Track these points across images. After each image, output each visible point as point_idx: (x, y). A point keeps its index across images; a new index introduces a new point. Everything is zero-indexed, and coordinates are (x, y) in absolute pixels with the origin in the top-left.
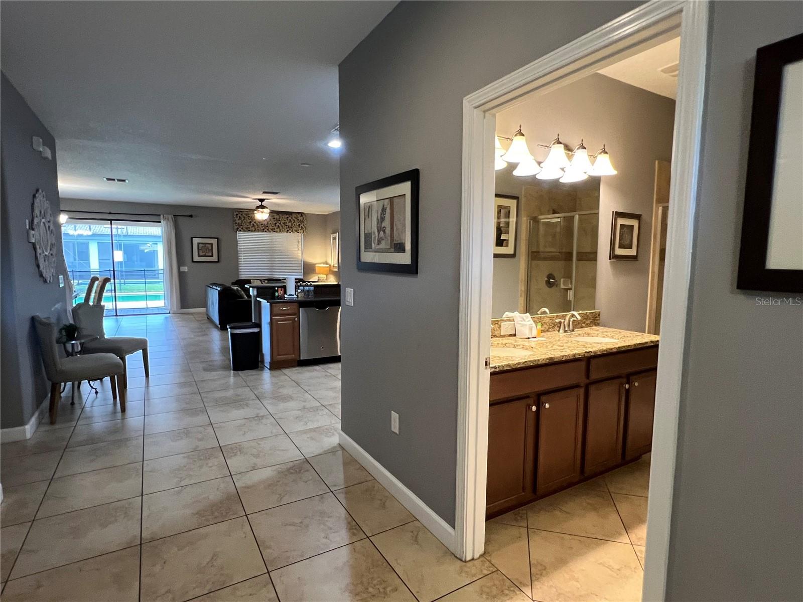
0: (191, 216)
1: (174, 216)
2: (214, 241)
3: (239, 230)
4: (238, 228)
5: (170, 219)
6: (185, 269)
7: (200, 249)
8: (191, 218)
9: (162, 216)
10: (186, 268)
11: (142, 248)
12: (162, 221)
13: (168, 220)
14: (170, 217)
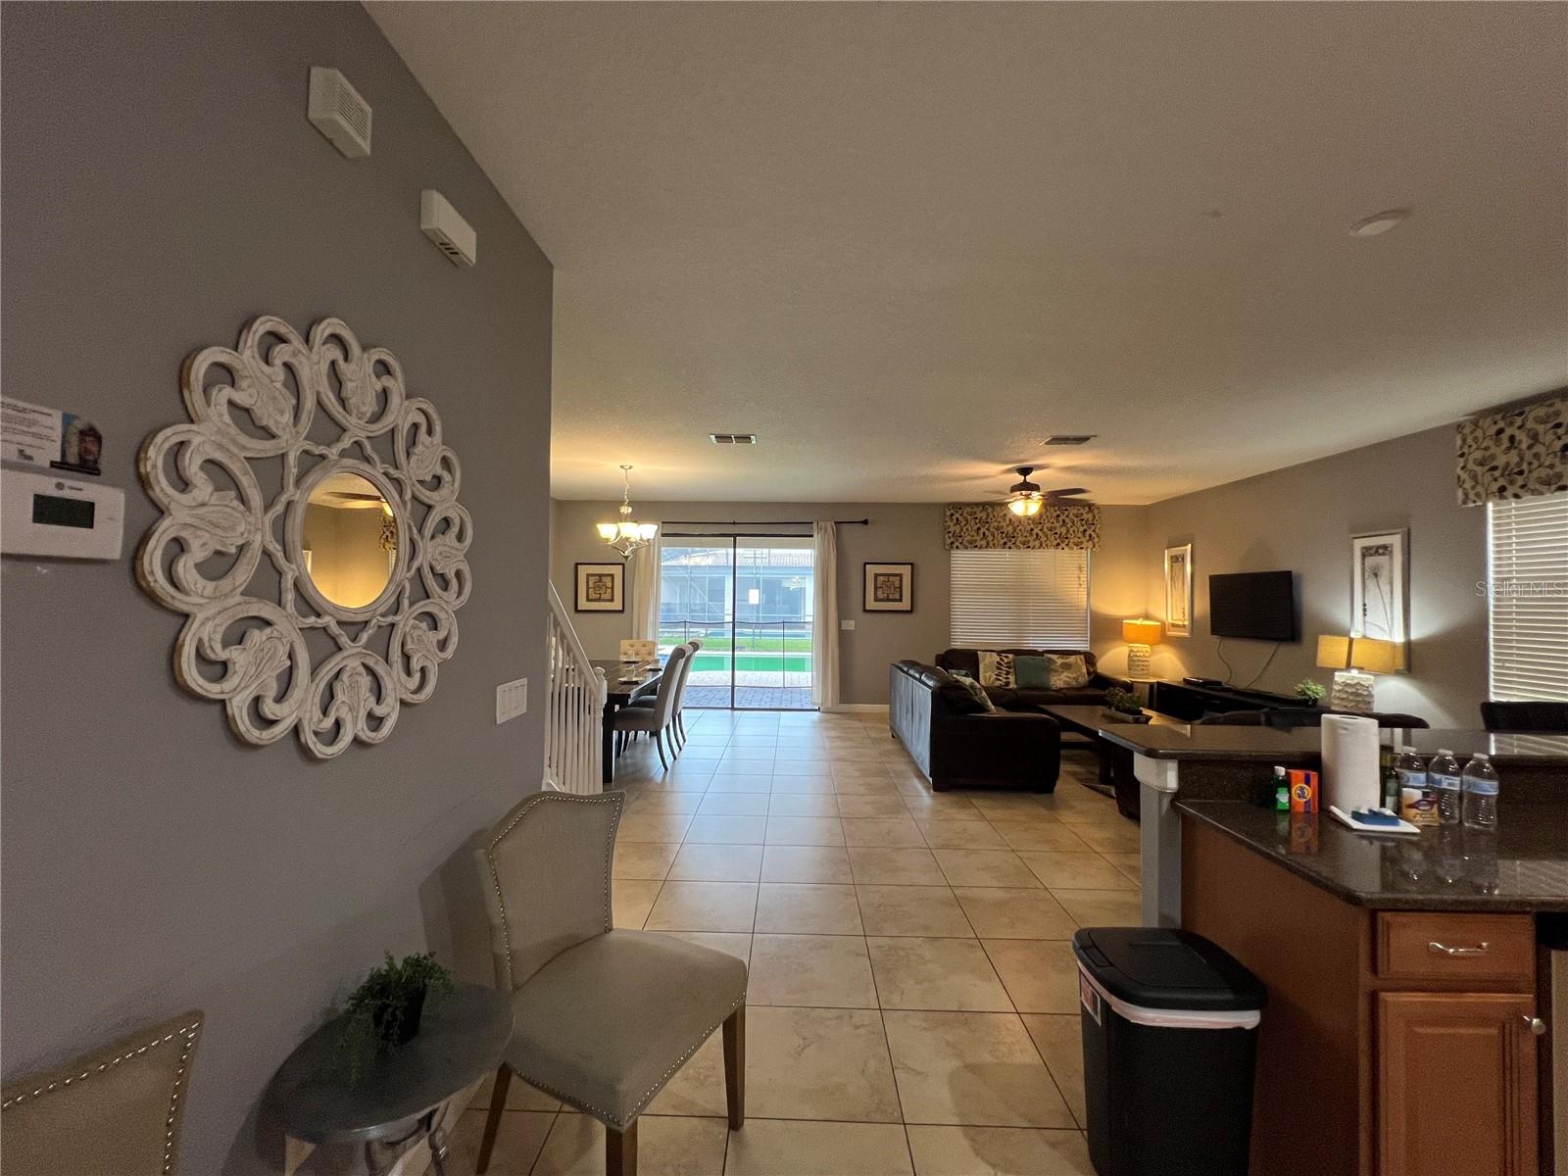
0: (865, 522)
1: (836, 523)
2: (906, 570)
3: (954, 546)
4: (952, 543)
5: (830, 530)
6: (849, 625)
7: (878, 585)
8: (865, 526)
9: (815, 524)
10: (853, 622)
11: (785, 584)
12: (815, 535)
13: (826, 531)
14: (830, 525)
